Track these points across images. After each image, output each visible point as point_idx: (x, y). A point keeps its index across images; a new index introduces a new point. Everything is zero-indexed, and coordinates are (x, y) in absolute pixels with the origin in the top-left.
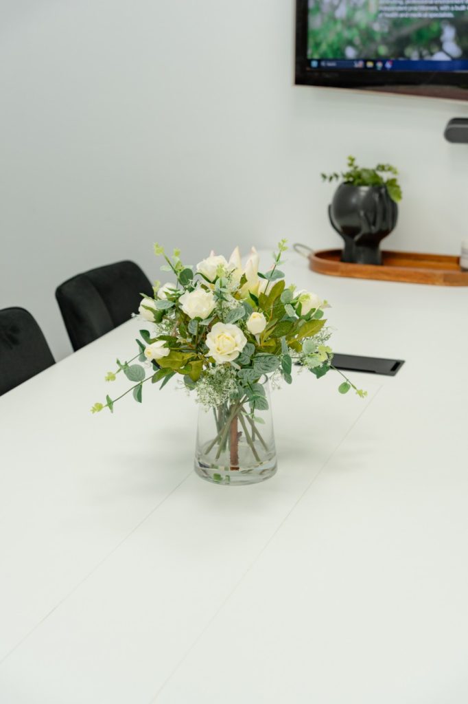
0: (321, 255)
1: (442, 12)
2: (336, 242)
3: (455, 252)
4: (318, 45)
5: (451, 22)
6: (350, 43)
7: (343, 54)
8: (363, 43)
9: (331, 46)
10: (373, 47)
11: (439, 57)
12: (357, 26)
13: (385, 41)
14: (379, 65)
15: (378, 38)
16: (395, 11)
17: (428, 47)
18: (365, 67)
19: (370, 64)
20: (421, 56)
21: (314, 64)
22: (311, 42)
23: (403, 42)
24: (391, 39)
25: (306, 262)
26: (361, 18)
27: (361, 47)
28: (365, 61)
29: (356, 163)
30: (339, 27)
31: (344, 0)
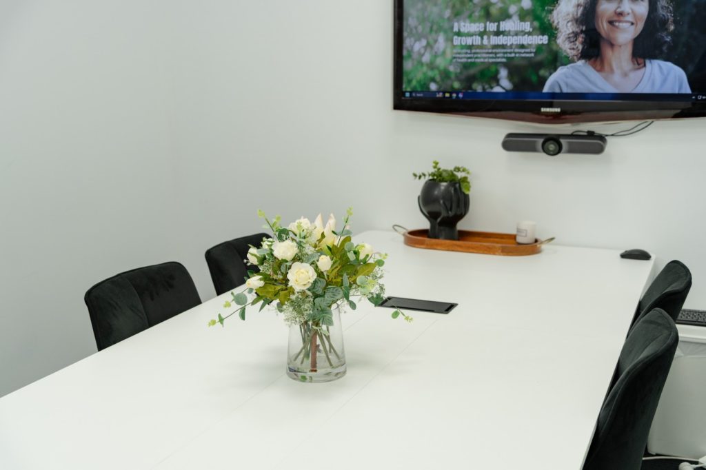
0: (413, 233)
1: (499, 58)
2: (425, 224)
3: (513, 232)
4: (410, 81)
5: (505, 65)
6: (433, 80)
7: (428, 88)
8: (442, 80)
9: (419, 82)
10: (449, 82)
11: (497, 89)
12: (437, 68)
13: (458, 78)
14: (454, 95)
15: (453, 76)
16: (464, 58)
17: (489, 83)
18: (444, 97)
19: (447, 95)
20: (484, 89)
21: (407, 95)
22: (405, 79)
23: (471, 80)
24: (463, 77)
25: (402, 238)
26: (441, 63)
27: (440, 83)
28: (444, 93)
29: (438, 166)
30: (425, 69)
31: (428, 50)
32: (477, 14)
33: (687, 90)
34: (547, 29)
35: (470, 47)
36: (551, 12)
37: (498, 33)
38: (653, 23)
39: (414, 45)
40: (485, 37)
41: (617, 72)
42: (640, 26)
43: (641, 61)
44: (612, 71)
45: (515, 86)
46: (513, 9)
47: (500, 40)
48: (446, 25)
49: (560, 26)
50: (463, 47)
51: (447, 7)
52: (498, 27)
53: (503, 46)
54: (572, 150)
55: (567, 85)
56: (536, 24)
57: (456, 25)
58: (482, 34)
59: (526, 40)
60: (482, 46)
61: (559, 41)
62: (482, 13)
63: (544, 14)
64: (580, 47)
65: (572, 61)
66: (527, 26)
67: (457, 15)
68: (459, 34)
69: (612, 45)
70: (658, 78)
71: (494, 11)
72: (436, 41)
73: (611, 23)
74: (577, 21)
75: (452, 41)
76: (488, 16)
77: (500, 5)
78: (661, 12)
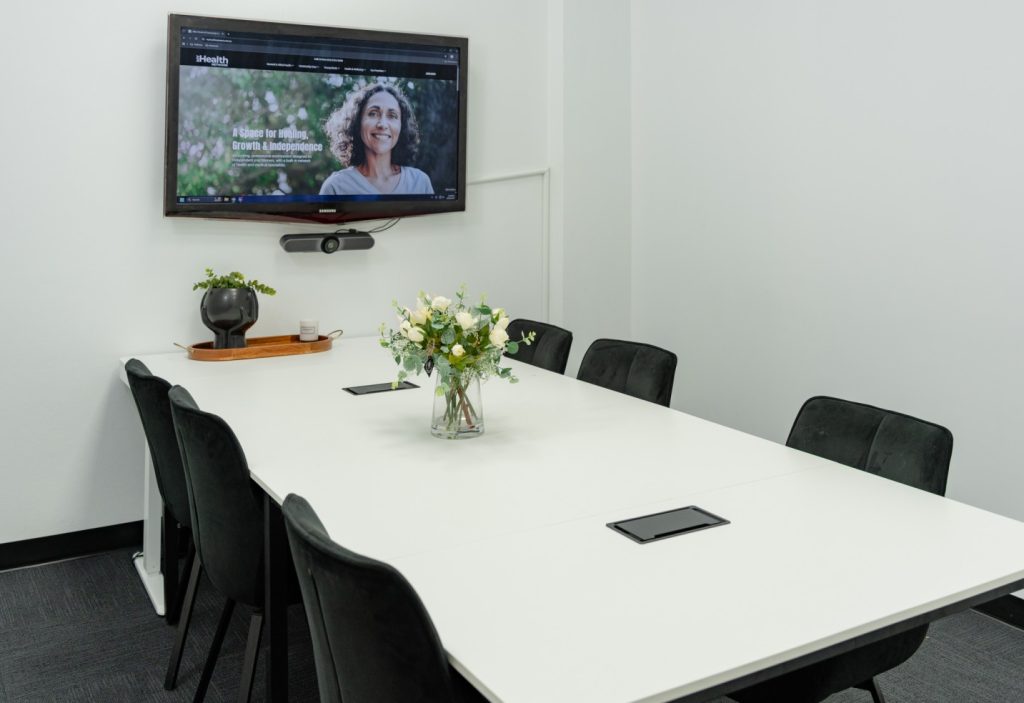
1: (277, 163)
4: (185, 186)
5: (283, 170)
6: (211, 184)
7: (205, 192)
8: (221, 184)
9: (195, 187)
10: (228, 187)
11: (277, 193)
12: (216, 172)
14: (234, 199)
15: (232, 180)
16: (244, 162)
17: (269, 186)
18: (223, 201)
19: (226, 199)
20: (264, 193)
21: (182, 200)
22: (179, 184)
23: (251, 184)
24: (243, 181)
26: (219, 167)
27: (221, 187)
28: (223, 197)
30: (202, 173)
31: (206, 154)
32: (256, 121)
33: (431, 191)
34: (322, 138)
35: (250, 152)
36: (324, 123)
37: (277, 140)
38: (404, 138)
39: (188, 148)
40: (265, 143)
41: (380, 177)
42: (396, 139)
43: (397, 167)
44: (376, 175)
45: (294, 189)
46: (290, 119)
47: (279, 146)
48: (225, 130)
49: (333, 136)
50: (242, 152)
51: (226, 113)
52: (277, 134)
53: (282, 152)
54: (347, 247)
55: (340, 187)
56: (312, 133)
57: (235, 130)
58: (261, 140)
59: (303, 147)
60: (261, 152)
61: (332, 149)
62: (262, 120)
63: (318, 125)
64: (350, 155)
65: (343, 167)
66: (304, 135)
67: (236, 120)
68: (238, 139)
69: (375, 154)
70: (411, 181)
71: (273, 119)
72: (214, 146)
73: (373, 135)
74: (347, 132)
75: (231, 146)
76: (266, 122)
77: (278, 114)
78: (410, 128)
